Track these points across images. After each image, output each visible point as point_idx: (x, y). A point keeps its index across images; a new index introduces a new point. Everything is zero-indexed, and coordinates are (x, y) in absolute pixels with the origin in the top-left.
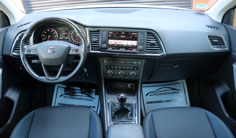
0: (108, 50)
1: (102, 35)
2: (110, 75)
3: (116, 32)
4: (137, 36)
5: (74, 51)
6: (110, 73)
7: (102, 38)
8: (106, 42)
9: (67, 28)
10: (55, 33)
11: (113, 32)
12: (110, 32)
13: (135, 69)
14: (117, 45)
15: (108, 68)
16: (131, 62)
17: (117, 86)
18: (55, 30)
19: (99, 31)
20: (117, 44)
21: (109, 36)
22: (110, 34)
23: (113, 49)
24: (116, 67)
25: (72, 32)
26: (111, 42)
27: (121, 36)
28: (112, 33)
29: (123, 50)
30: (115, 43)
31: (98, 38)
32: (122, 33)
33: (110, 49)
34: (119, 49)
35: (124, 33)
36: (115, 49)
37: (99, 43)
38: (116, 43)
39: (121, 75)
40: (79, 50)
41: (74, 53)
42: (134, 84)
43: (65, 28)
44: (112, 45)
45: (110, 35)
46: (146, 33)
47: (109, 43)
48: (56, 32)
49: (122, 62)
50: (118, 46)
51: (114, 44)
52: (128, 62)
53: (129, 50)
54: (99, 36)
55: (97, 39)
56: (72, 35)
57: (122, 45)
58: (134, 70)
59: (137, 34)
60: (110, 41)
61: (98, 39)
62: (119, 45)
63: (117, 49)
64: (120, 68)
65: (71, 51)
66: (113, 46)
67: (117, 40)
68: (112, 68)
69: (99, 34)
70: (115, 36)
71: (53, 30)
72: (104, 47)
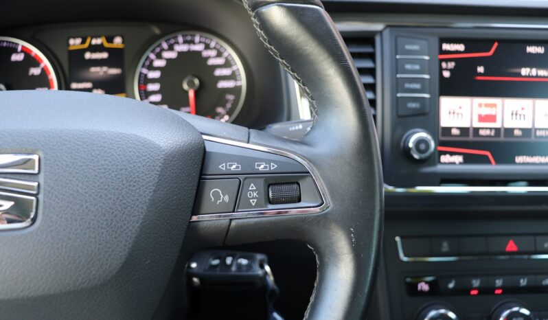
0: (436, 167)
1: (397, 67)
5: (253, 192)
7: (398, 85)
8: (427, 116)
9: (118, 41)
10: (35, 71)
11: (473, 43)
12: (446, 47)
14: (497, 130)
15: (422, 293)
18: (35, 51)
19: (370, 43)
20: (497, 125)
21: (441, 69)
22: (447, 61)
23: (468, 159)
24: (476, 283)
25: (159, 63)
26: (460, 112)
27: (525, 71)
28: (461, 47)
29: (536, 164)
30: (482, 118)
32: (531, 49)
33: (452, 161)
34: (513, 162)
35: (540, 50)
36: (484, 160)
38: (492, 118)
40: (305, 184)
43: (110, 40)
44: (464, 131)
45: (451, 65)
47: (445, 122)
48: (46, 62)
49: (511, 246)
50: (502, 138)
51: (477, 124)
54: (372, 72)
56: (154, 81)
57: (527, 132)
60: (447, 103)
62: (509, 131)
63: (498, 162)
64: (499, 282)
65: (217, 194)
66: (468, 142)
67: (497, 101)
68: (451, 285)
69: (372, 56)
70: (481, 69)
71: (22, 51)
72: (422, 146)
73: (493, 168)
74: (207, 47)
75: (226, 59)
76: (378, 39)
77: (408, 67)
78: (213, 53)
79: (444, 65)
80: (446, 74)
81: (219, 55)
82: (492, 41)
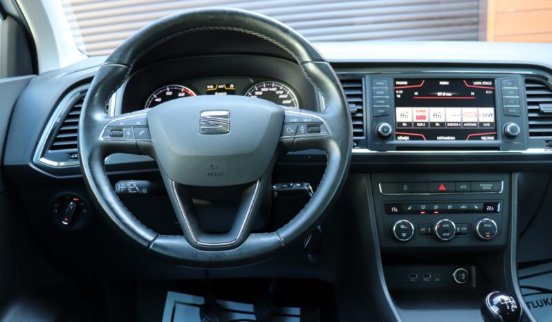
0: (395, 142)
1: (373, 93)
2: (404, 235)
3: (418, 81)
4: (494, 91)
5: (302, 129)
6: (402, 227)
7: (373, 101)
8: (388, 116)
11: (411, 81)
12: (398, 83)
13: (489, 208)
14: (427, 123)
15: (394, 213)
16: (475, 186)
17: (413, 280)
18: (190, 91)
19: (360, 81)
20: (427, 120)
21: (396, 94)
22: (399, 90)
23: (412, 138)
24: (423, 207)
26: (406, 115)
27: (439, 94)
28: (406, 83)
29: (450, 140)
30: (418, 118)
31: (357, 103)
32: (442, 83)
33: (404, 140)
34: (436, 139)
35: (447, 83)
36: (421, 138)
37: (361, 119)
38: (424, 117)
39: (446, 231)
41: (303, 135)
42: (474, 268)
43: (228, 86)
44: (409, 124)
45: (401, 92)
46: (521, 81)
47: (399, 119)
49: (442, 188)
50: (429, 127)
51: (415, 120)
52: (464, 187)
53: (469, 139)
54: (361, 96)
55: (354, 106)
57: (442, 124)
58: (484, 211)
59: (493, 85)
60: (400, 110)
61: (360, 107)
62: (433, 124)
63: (427, 139)
64: (436, 207)
65: (289, 129)
66: (411, 130)
67: (426, 109)
68: (409, 208)
69: (361, 89)
70: (416, 93)
71: (184, 92)
72: (385, 130)
73: (425, 142)
74: (278, 89)
75: (288, 95)
76: (363, 80)
77: (378, 93)
78: (282, 92)
79: (397, 92)
80: (399, 96)
81: (285, 93)
82: (421, 79)
